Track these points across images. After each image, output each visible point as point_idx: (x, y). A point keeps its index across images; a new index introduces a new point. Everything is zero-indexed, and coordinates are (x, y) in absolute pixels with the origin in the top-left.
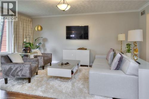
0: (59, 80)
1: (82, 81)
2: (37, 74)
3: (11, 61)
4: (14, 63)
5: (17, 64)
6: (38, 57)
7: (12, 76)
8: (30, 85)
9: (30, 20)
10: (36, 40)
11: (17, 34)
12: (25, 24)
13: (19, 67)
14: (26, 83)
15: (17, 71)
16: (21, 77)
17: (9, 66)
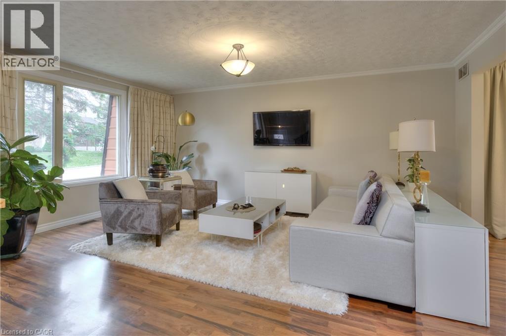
0: (225, 245)
1: (280, 251)
2: (178, 229)
3: (120, 196)
4: (126, 200)
5: (131, 201)
6: (183, 190)
7: (122, 228)
8: (159, 252)
9: (168, 99)
10: (181, 147)
11: (137, 135)
12: (156, 109)
13: (136, 210)
14: (150, 246)
15: (132, 218)
16: (139, 231)
17: (116, 206)
